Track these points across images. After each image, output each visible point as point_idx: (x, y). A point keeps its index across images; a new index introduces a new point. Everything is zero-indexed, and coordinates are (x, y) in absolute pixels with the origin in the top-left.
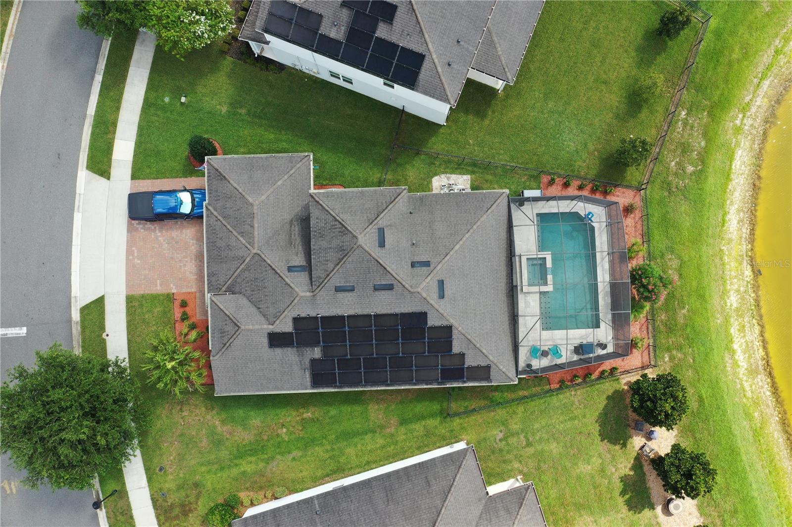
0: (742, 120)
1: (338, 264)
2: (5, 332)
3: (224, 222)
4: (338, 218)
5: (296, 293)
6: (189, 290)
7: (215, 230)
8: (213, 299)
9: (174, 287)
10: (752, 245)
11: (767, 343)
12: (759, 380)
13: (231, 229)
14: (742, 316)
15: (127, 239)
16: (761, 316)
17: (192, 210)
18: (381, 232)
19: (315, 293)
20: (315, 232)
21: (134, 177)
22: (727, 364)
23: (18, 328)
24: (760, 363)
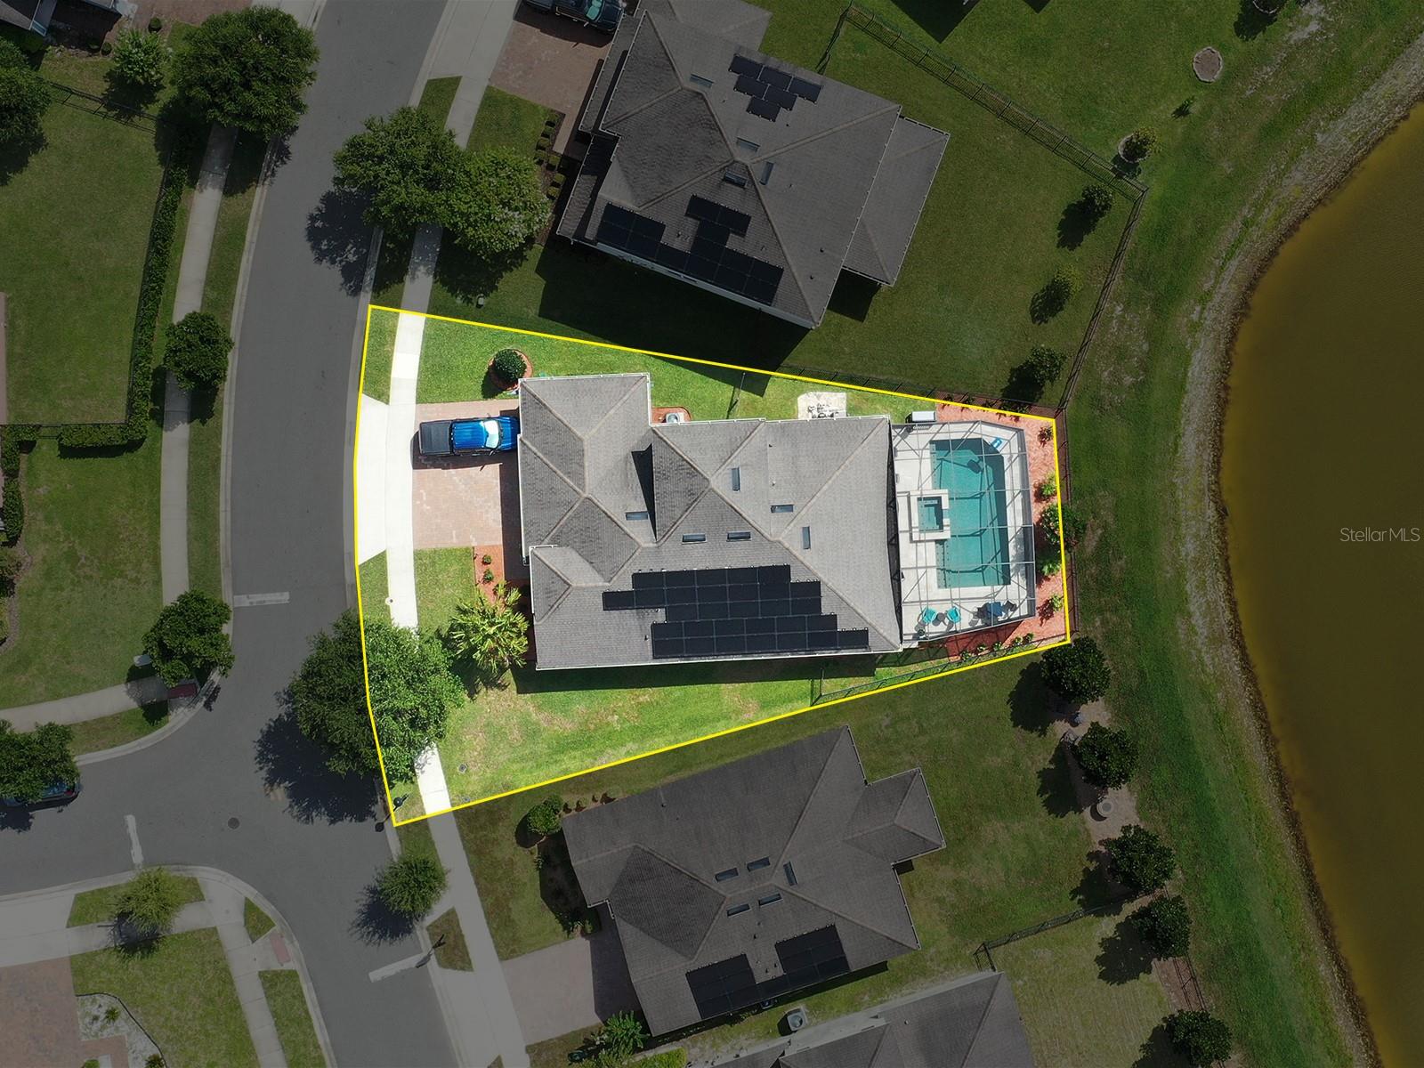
0: (1201, 313)
1: (686, 511)
2: (263, 599)
3: (545, 459)
4: (685, 457)
5: (638, 543)
6: (493, 543)
7: (533, 469)
8: (536, 552)
9: (474, 539)
10: (1217, 476)
11: (1235, 603)
12: (1224, 652)
13: (555, 468)
14: (1202, 568)
15: (413, 480)
16: (1228, 570)
17: (499, 444)
18: (736, 472)
19: (660, 544)
20: (659, 472)
21: (419, 400)
22: (1180, 631)
23: (278, 594)
24: (1226, 629)
